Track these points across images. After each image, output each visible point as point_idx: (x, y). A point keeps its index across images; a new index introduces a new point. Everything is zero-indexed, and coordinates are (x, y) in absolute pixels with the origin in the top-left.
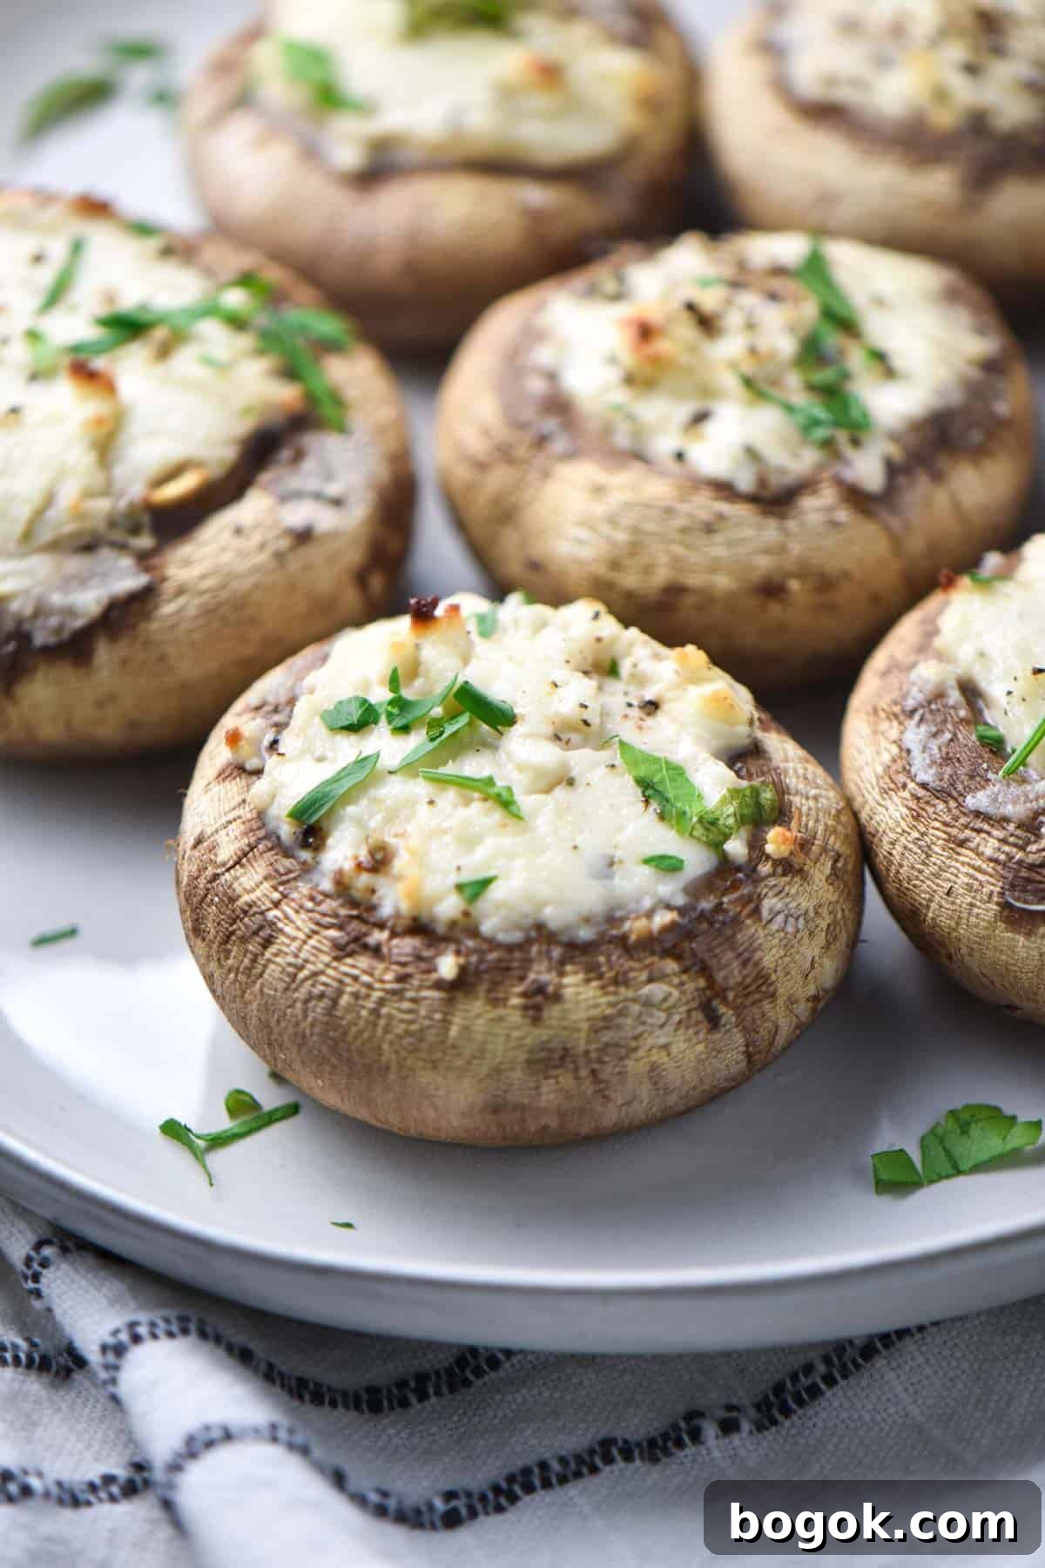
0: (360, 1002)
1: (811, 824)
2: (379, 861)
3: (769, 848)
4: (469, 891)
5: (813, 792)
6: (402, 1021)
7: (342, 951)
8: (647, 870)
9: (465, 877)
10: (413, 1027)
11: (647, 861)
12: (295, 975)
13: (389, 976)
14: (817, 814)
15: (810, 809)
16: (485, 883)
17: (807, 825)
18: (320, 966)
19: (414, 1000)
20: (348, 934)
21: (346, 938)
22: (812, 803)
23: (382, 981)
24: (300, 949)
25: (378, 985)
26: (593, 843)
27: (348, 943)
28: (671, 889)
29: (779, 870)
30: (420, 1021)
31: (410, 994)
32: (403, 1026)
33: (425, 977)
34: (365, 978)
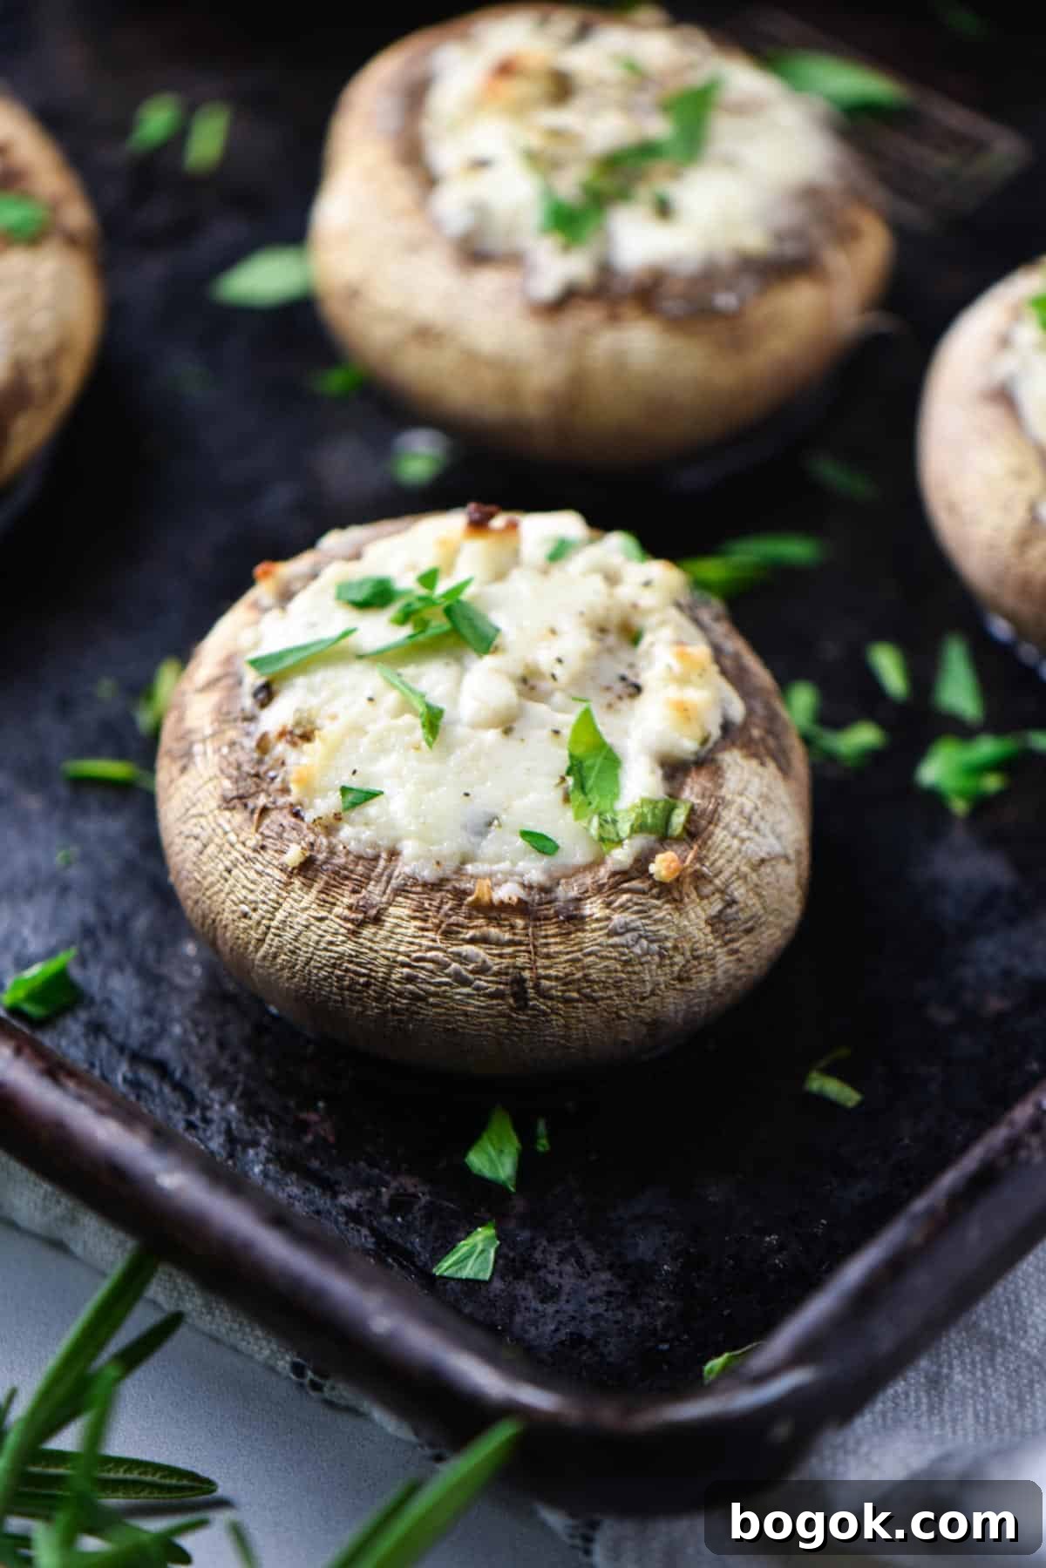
0: (221, 856)
1: (721, 862)
2: (303, 735)
3: (653, 868)
4: (350, 797)
5: (744, 834)
6: (244, 887)
7: (228, 803)
8: (520, 842)
9: (354, 783)
10: (251, 897)
11: (526, 834)
12: (188, 810)
13: (251, 843)
14: (734, 855)
15: (729, 847)
16: (371, 795)
17: (716, 860)
18: (206, 811)
19: (259, 873)
20: (238, 789)
21: (235, 793)
22: (736, 843)
23: (244, 844)
24: (200, 788)
25: (239, 847)
26: (488, 796)
27: (233, 798)
28: (535, 870)
29: (655, 891)
30: (257, 893)
31: (259, 867)
32: (244, 892)
33: (276, 855)
34: (232, 837)
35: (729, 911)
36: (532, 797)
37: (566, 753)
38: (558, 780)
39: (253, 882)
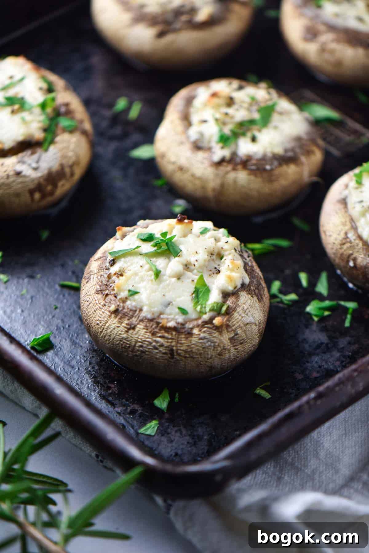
0: (93, 307)
1: (235, 322)
2: (120, 274)
3: (214, 321)
4: (131, 293)
5: (243, 315)
6: (98, 316)
7: (97, 292)
8: (177, 310)
9: (132, 289)
10: (100, 319)
11: (179, 308)
12: (87, 293)
13: (102, 304)
14: (239, 321)
15: (238, 318)
16: (136, 293)
17: (233, 322)
18: (91, 294)
19: (103, 312)
20: (101, 288)
21: (100, 289)
22: (240, 318)
23: (100, 304)
24: (91, 287)
25: (98, 304)
26: (170, 296)
27: (99, 291)
28: (180, 319)
29: (214, 328)
30: (102, 318)
31: (103, 310)
32: (98, 318)
33: (108, 307)
34: (97, 302)
35: (236, 337)
36: (183, 298)
37: (194, 286)
38: (191, 294)
39: (101, 315)
